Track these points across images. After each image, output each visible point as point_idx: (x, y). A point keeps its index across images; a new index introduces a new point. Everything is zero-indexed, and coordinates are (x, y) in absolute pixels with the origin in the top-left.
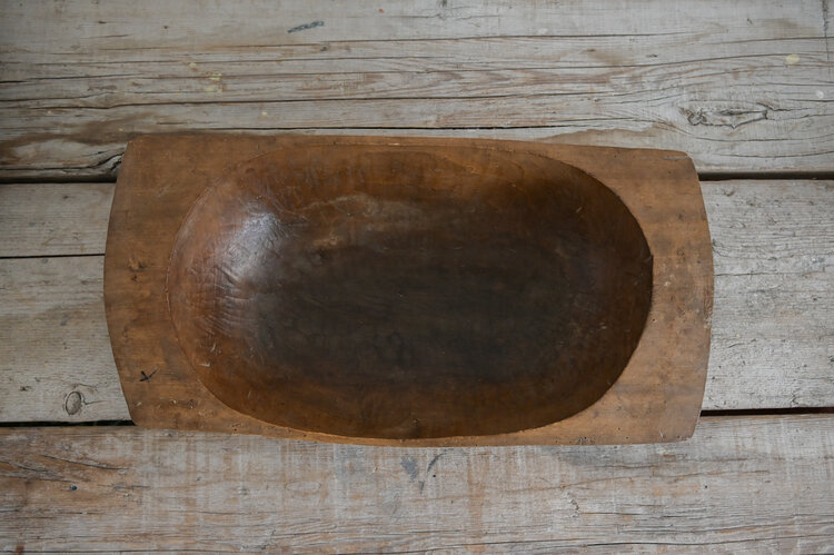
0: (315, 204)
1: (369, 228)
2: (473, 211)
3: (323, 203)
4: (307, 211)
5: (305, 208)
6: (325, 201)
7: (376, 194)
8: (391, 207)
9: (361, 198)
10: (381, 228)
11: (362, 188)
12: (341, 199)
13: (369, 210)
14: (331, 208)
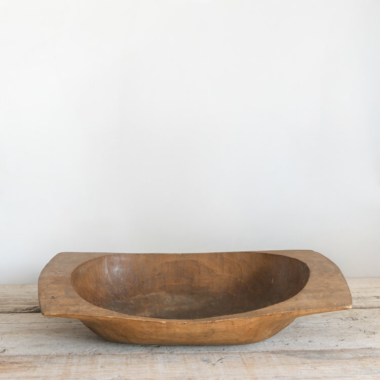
0: (139, 296)
1: (167, 309)
2: (221, 298)
3: (144, 296)
4: (134, 299)
5: (134, 298)
6: (144, 295)
7: (170, 292)
8: (178, 298)
9: (163, 294)
10: (173, 309)
11: (163, 288)
12: (152, 294)
13: (166, 300)
14: (146, 299)
